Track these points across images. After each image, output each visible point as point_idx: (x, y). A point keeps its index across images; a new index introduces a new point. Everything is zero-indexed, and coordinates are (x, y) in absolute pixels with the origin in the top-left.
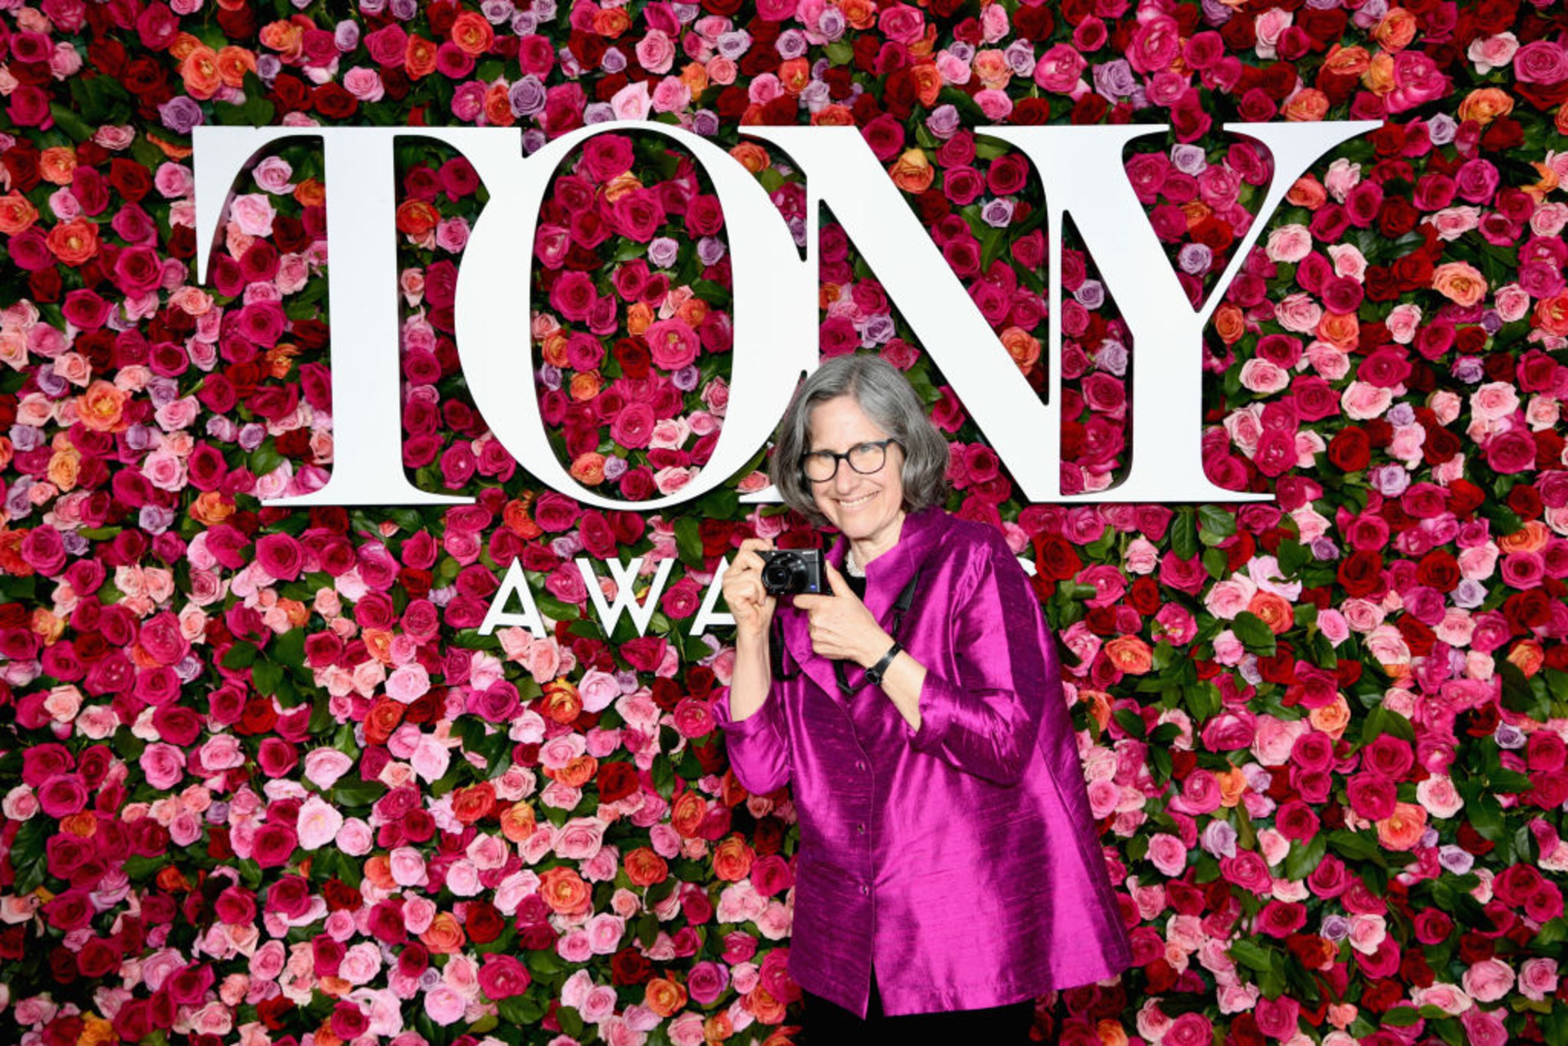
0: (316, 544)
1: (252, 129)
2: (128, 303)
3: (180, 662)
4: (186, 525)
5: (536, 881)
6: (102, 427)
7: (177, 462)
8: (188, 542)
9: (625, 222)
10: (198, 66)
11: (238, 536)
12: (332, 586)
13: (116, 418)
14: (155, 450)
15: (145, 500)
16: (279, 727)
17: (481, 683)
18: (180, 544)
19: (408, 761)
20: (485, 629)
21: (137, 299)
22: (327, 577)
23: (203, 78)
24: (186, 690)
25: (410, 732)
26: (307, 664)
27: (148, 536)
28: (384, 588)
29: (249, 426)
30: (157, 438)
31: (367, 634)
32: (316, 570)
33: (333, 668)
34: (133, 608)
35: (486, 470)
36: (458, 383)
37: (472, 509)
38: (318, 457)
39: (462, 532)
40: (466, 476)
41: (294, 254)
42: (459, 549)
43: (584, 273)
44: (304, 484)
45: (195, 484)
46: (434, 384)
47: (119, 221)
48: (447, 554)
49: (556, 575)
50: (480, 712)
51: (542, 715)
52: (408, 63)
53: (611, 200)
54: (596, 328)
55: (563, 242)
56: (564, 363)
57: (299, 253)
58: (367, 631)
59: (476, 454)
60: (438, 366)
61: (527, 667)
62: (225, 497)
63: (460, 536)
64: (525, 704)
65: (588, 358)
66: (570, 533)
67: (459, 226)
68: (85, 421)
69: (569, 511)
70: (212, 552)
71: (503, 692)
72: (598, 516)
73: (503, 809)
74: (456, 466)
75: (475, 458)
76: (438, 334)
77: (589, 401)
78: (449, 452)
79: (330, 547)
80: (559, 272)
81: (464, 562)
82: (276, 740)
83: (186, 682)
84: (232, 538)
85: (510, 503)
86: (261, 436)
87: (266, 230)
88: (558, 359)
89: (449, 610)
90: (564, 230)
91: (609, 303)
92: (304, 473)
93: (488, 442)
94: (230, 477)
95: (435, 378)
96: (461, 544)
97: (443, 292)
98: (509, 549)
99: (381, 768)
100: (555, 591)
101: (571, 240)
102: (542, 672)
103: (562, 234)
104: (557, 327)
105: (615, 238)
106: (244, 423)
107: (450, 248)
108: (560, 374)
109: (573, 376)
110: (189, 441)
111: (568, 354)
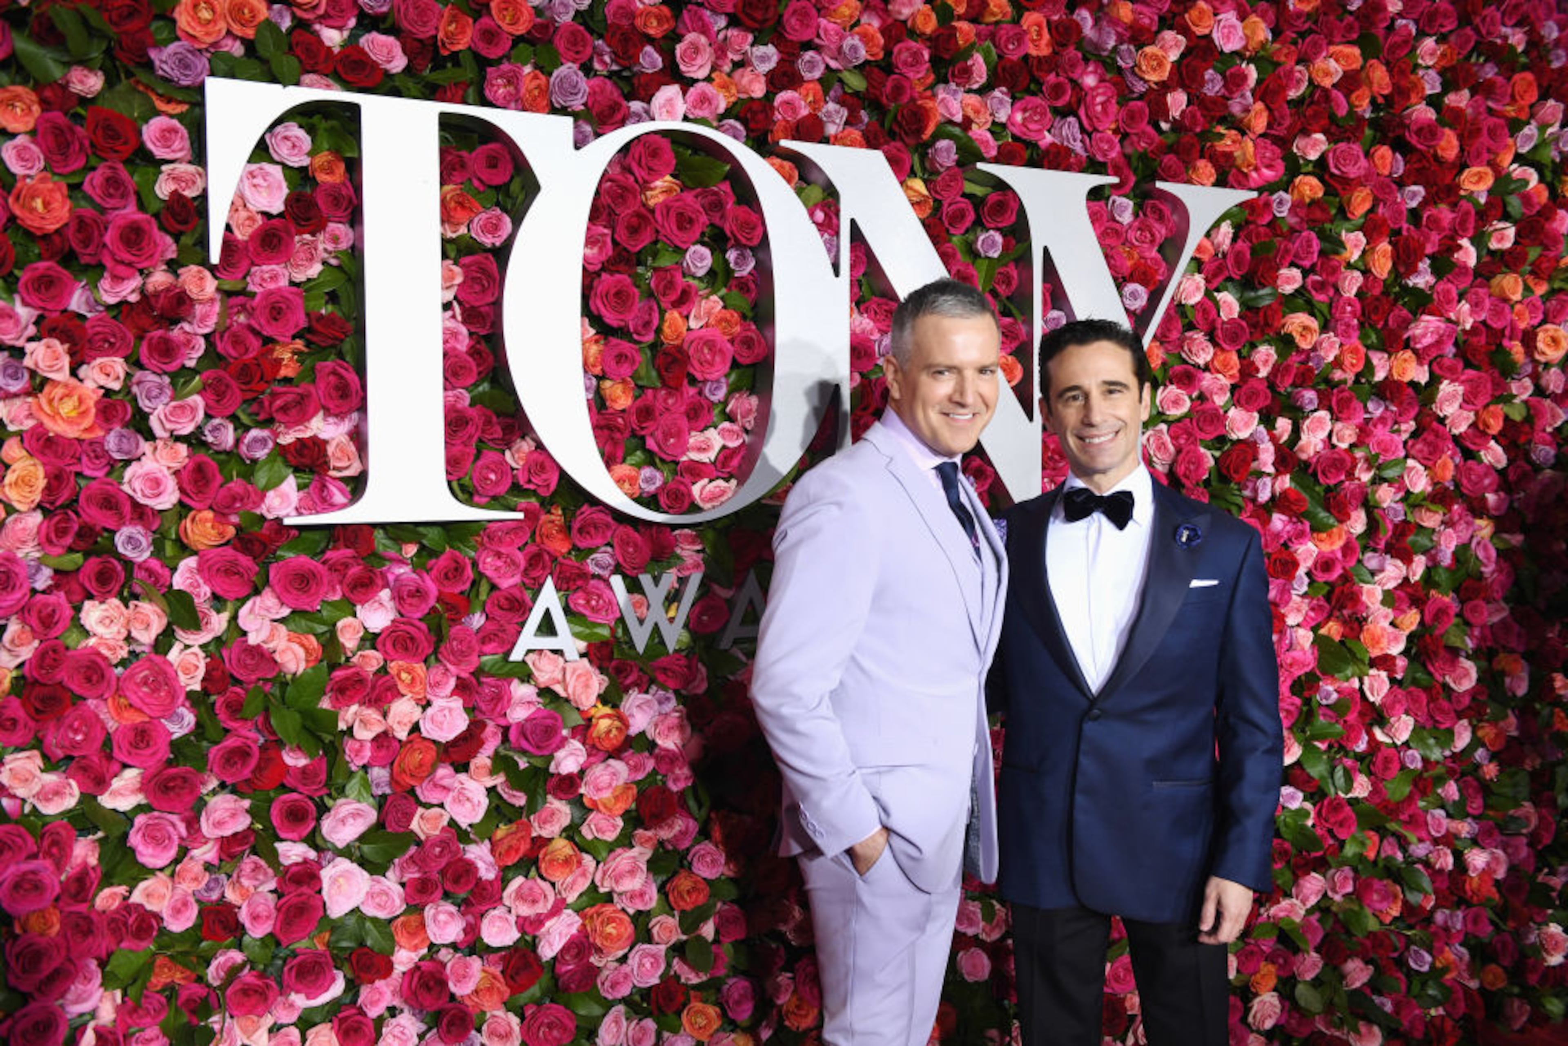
0: (338, 568)
1: (278, 87)
2: (105, 284)
4: (169, 549)
5: (578, 921)
6: (72, 433)
7: (167, 472)
8: (174, 569)
9: (670, 227)
10: (197, 7)
11: (245, 561)
12: (355, 615)
13: (88, 422)
14: (139, 459)
15: (122, 521)
16: (289, 781)
17: (518, 714)
18: (167, 572)
19: (441, 806)
20: (517, 655)
21: (118, 279)
22: (349, 606)
23: (200, 21)
24: (176, 746)
25: (444, 772)
26: (325, 704)
27: (128, 563)
28: (419, 615)
29: (254, 433)
30: (146, 446)
31: (393, 666)
32: (337, 597)
33: (354, 708)
34: (104, 651)
35: (529, 481)
36: (481, 389)
37: (514, 524)
38: (335, 468)
39: (503, 550)
40: (502, 489)
41: (307, 237)
42: (497, 569)
43: (625, 277)
44: (324, 500)
45: (187, 500)
46: (466, 388)
47: (94, 181)
48: (481, 575)
49: (580, 594)
50: (525, 745)
51: (584, 744)
52: (441, 35)
53: (651, 203)
54: (639, 334)
55: (605, 242)
56: (598, 370)
57: (313, 235)
58: (393, 664)
59: (514, 465)
60: (474, 368)
61: (563, 694)
62: (221, 515)
63: (499, 555)
64: (565, 732)
65: (626, 365)
66: (603, 549)
67: (499, 219)
68: (48, 424)
69: (608, 526)
70: (207, 581)
71: (549, 722)
72: (630, 530)
73: (540, 848)
74: (487, 478)
75: (513, 469)
76: (471, 334)
77: (623, 411)
78: (480, 463)
79: (355, 570)
80: (598, 274)
81: (505, 583)
82: (295, 796)
83: (175, 736)
84: (234, 563)
85: (544, 518)
86: (271, 444)
87: (277, 206)
88: (594, 366)
89: (481, 635)
90: (606, 231)
91: (651, 309)
92: (324, 486)
93: (531, 453)
94: (223, 492)
95: (470, 381)
96: (499, 563)
97: (477, 288)
98: (544, 568)
99: (409, 817)
100: (581, 609)
101: (614, 241)
102: (583, 698)
103: (605, 235)
104: (592, 332)
105: (656, 242)
106: (247, 429)
107: (488, 241)
108: (594, 381)
109: (607, 384)
110: (183, 449)
111: (603, 361)
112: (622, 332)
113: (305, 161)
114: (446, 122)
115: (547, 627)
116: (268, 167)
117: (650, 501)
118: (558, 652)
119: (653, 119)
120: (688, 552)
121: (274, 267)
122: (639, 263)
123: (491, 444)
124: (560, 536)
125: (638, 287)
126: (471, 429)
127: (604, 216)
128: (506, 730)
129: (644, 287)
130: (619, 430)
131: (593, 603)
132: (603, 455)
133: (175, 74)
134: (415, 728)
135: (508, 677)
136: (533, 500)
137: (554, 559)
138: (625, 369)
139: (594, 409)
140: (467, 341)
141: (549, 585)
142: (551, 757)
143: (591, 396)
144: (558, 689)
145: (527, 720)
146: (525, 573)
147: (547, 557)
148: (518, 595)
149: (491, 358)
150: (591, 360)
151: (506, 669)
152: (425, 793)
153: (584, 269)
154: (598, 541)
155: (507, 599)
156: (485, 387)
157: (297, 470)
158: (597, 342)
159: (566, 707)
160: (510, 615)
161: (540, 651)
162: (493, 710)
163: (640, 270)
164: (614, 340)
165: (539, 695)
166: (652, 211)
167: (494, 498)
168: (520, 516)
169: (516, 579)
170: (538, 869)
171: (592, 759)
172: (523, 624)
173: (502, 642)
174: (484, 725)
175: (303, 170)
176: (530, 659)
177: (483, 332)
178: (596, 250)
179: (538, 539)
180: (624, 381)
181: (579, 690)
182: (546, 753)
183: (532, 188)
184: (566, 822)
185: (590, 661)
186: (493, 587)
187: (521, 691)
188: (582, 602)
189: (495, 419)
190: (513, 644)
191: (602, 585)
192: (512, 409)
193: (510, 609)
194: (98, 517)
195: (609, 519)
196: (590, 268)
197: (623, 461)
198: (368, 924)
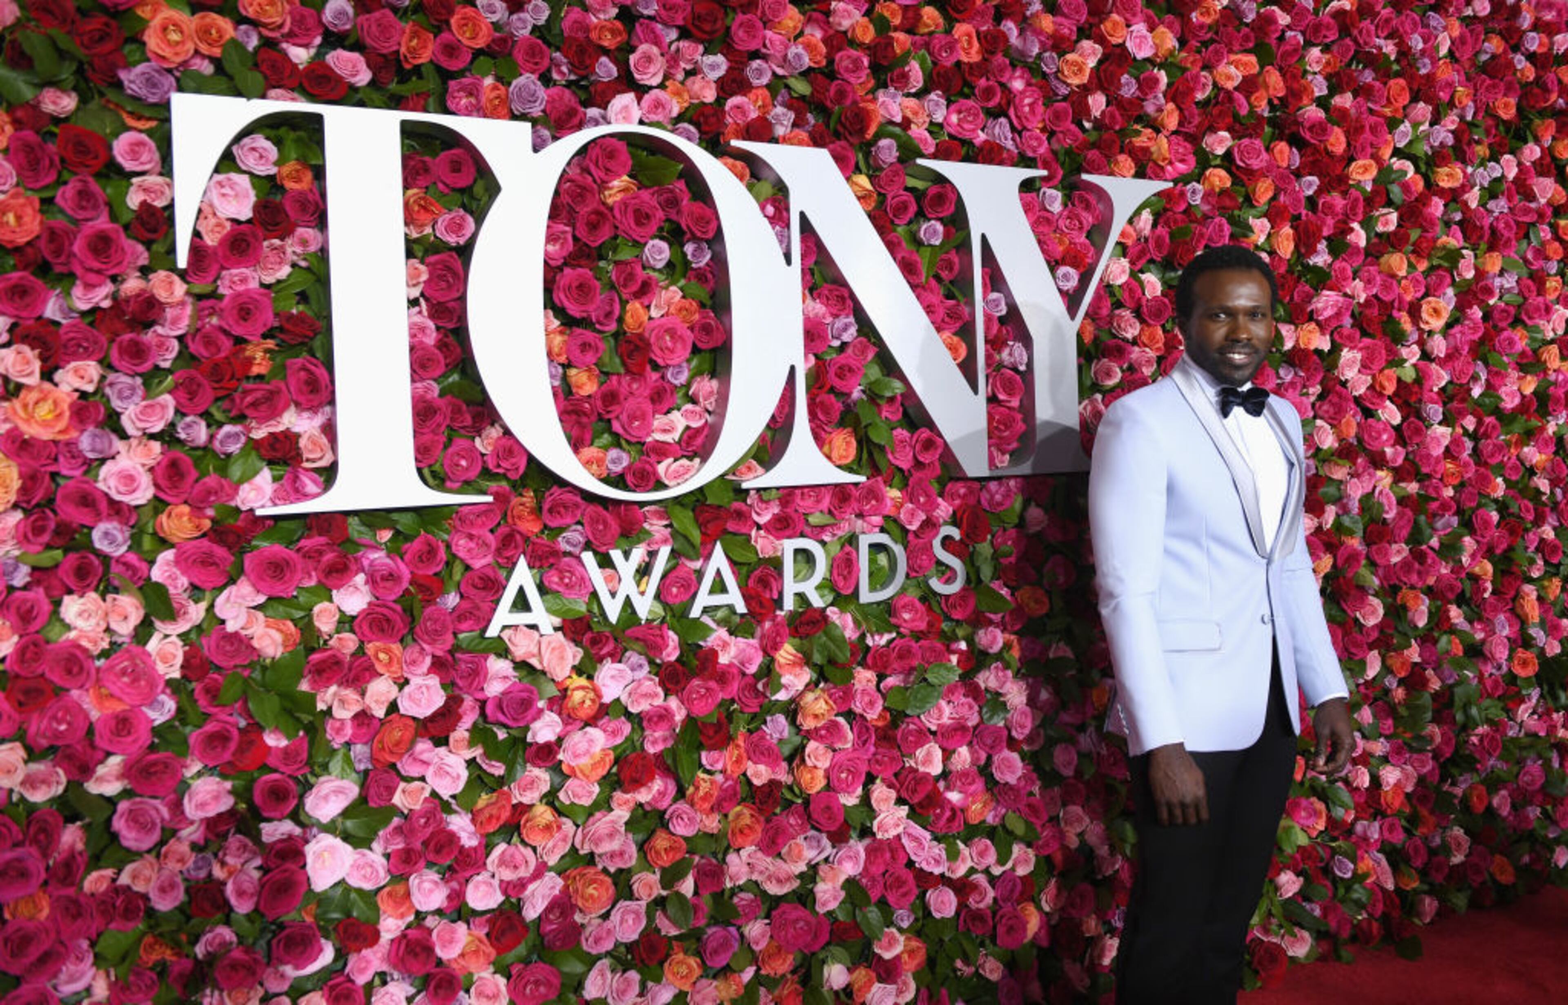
0: (313, 555)
1: (243, 100)
2: (78, 291)
3: (152, 701)
4: (147, 543)
5: (560, 882)
6: (46, 435)
7: (141, 469)
8: (152, 562)
9: (628, 223)
10: (164, 29)
11: (220, 551)
12: (330, 600)
13: (63, 424)
14: (113, 458)
15: (99, 517)
16: (272, 761)
17: (494, 689)
18: (144, 566)
19: (423, 779)
20: (492, 631)
21: (89, 286)
22: (325, 592)
23: (169, 43)
24: (158, 732)
25: (423, 746)
26: (304, 686)
27: (105, 559)
28: (394, 597)
29: (227, 428)
30: (119, 445)
31: (370, 648)
32: (313, 583)
33: (333, 689)
34: (85, 643)
35: (499, 466)
36: (451, 380)
37: (484, 508)
38: (308, 460)
39: (474, 532)
40: (472, 474)
41: (276, 242)
42: (470, 551)
43: (587, 271)
44: (297, 491)
45: (163, 496)
46: (435, 380)
47: (65, 195)
48: (455, 556)
49: (553, 572)
50: (502, 718)
51: (560, 714)
52: (403, 50)
53: (610, 201)
54: (601, 324)
55: (565, 239)
56: (563, 359)
57: (282, 239)
58: (370, 645)
59: (484, 451)
60: (443, 362)
61: (538, 666)
62: (197, 510)
63: (471, 537)
64: (541, 704)
65: (591, 353)
66: (574, 527)
67: (462, 218)
68: (23, 427)
69: (577, 506)
70: (184, 573)
71: (524, 695)
72: (600, 509)
73: (522, 814)
74: (458, 465)
75: (483, 455)
76: (438, 329)
77: (589, 396)
78: (451, 450)
79: (329, 557)
80: (560, 269)
81: (478, 564)
82: (276, 776)
83: (157, 723)
84: (211, 555)
85: (515, 500)
86: (243, 439)
87: (245, 212)
88: (559, 355)
89: (455, 614)
90: (567, 229)
91: (612, 300)
92: (296, 478)
93: (499, 438)
94: (198, 487)
95: (438, 372)
96: (472, 545)
97: (443, 285)
98: (516, 547)
99: (391, 791)
100: (555, 587)
101: (575, 238)
102: (558, 669)
103: (565, 232)
104: (557, 323)
105: (615, 237)
106: (220, 425)
107: (452, 240)
108: (560, 370)
109: (573, 372)
110: (156, 447)
111: (568, 351)
112: (584, 322)
113: (273, 170)
114: (408, 130)
115: (521, 603)
116: (235, 176)
117: (617, 481)
118: (533, 627)
119: (609, 123)
120: (656, 527)
121: (243, 270)
122: (601, 258)
123: (462, 432)
124: (531, 517)
125: (599, 279)
126: (439, 418)
127: (564, 214)
128: (483, 704)
129: (605, 280)
130: (585, 414)
131: (567, 580)
132: (569, 439)
133: (143, 92)
134: (393, 707)
135: (485, 654)
136: (504, 484)
137: (526, 539)
138: (590, 357)
139: (561, 396)
140: (434, 335)
141: (522, 563)
142: (527, 729)
143: (557, 383)
144: (534, 662)
145: (504, 693)
146: (498, 552)
147: (518, 537)
148: (491, 574)
149: (459, 350)
150: (556, 350)
151: (482, 646)
152: (407, 767)
153: (546, 263)
154: (568, 520)
155: (481, 578)
156: (455, 377)
157: (271, 463)
158: (561, 333)
159: (542, 679)
160: (483, 593)
161: (516, 627)
162: (471, 684)
163: (602, 264)
164: (578, 331)
165: (515, 669)
166: (611, 209)
167: (467, 483)
168: (489, 499)
169: (489, 559)
170: (520, 835)
171: (569, 728)
172: (497, 602)
173: (478, 619)
174: (462, 700)
175: (271, 178)
176: (505, 635)
177: (451, 326)
178: (557, 247)
179: (510, 520)
180: (589, 370)
181: (554, 662)
182: (521, 724)
183: (494, 189)
184: (545, 788)
185: (565, 635)
186: (468, 568)
187: (497, 666)
188: (556, 579)
189: (464, 407)
190: (489, 621)
191: (573, 562)
192: (480, 397)
193: (484, 588)
194: (74, 514)
195: (578, 499)
196: (552, 263)
197: (591, 444)
198: (353, 895)
